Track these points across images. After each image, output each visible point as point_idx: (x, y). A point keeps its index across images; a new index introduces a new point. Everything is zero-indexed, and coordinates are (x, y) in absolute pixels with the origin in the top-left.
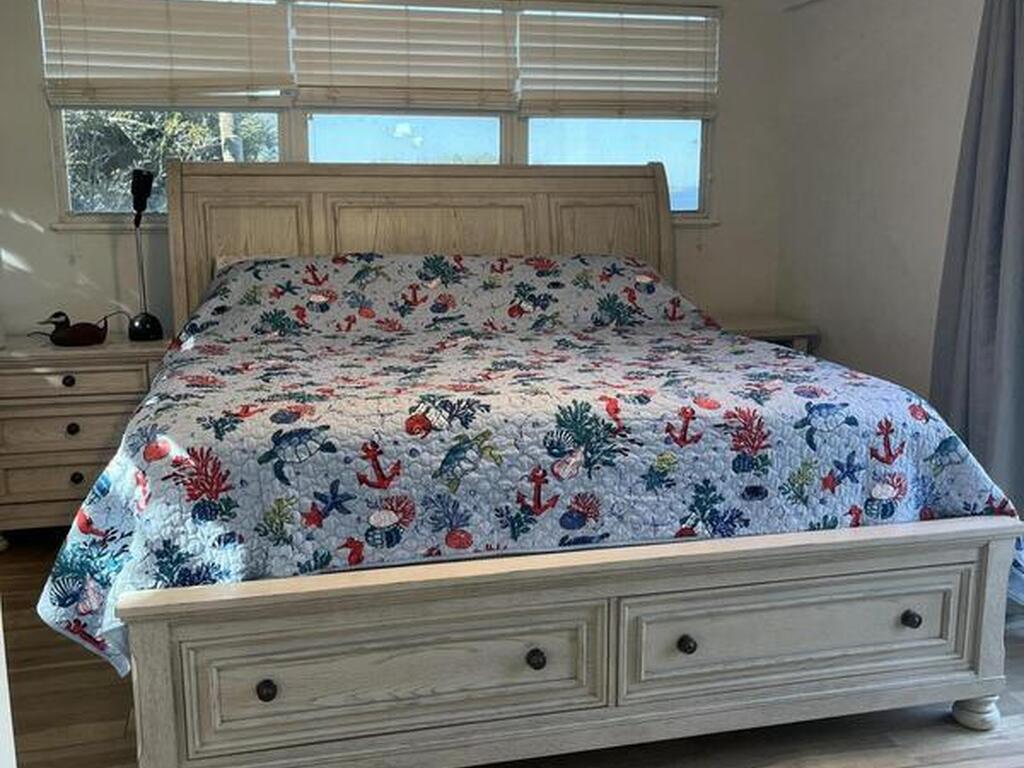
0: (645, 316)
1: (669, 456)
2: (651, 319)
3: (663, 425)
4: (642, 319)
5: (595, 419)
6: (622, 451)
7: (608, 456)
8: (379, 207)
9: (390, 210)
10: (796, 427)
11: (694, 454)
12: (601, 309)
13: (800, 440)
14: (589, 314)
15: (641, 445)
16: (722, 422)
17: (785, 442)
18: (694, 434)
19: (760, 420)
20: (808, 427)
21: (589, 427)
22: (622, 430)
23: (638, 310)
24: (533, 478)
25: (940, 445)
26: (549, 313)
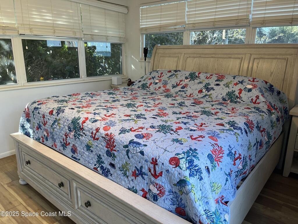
0: (242, 100)
1: (91, 142)
2: (244, 102)
3: (91, 131)
4: (240, 101)
5: (78, 123)
6: (82, 135)
7: (79, 136)
8: (197, 57)
9: (200, 58)
10: (124, 147)
11: (97, 144)
12: (227, 95)
13: (125, 153)
14: (222, 96)
15: (86, 135)
16: (104, 136)
17: (120, 151)
18: (97, 137)
19: (114, 140)
20: (127, 149)
21: (77, 125)
22: (82, 129)
23: (240, 98)
24: (65, 136)
25: (179, 181)
26: (209, 93)
